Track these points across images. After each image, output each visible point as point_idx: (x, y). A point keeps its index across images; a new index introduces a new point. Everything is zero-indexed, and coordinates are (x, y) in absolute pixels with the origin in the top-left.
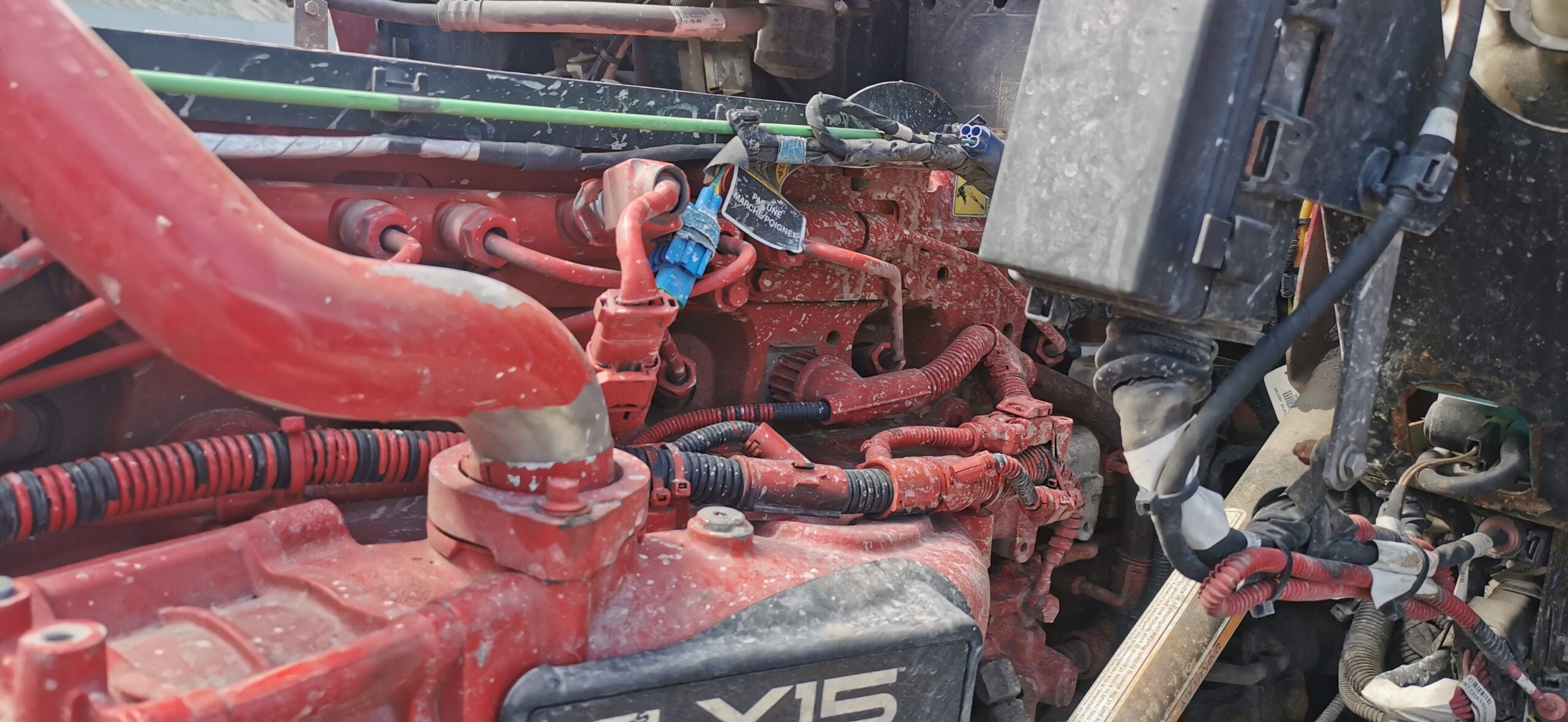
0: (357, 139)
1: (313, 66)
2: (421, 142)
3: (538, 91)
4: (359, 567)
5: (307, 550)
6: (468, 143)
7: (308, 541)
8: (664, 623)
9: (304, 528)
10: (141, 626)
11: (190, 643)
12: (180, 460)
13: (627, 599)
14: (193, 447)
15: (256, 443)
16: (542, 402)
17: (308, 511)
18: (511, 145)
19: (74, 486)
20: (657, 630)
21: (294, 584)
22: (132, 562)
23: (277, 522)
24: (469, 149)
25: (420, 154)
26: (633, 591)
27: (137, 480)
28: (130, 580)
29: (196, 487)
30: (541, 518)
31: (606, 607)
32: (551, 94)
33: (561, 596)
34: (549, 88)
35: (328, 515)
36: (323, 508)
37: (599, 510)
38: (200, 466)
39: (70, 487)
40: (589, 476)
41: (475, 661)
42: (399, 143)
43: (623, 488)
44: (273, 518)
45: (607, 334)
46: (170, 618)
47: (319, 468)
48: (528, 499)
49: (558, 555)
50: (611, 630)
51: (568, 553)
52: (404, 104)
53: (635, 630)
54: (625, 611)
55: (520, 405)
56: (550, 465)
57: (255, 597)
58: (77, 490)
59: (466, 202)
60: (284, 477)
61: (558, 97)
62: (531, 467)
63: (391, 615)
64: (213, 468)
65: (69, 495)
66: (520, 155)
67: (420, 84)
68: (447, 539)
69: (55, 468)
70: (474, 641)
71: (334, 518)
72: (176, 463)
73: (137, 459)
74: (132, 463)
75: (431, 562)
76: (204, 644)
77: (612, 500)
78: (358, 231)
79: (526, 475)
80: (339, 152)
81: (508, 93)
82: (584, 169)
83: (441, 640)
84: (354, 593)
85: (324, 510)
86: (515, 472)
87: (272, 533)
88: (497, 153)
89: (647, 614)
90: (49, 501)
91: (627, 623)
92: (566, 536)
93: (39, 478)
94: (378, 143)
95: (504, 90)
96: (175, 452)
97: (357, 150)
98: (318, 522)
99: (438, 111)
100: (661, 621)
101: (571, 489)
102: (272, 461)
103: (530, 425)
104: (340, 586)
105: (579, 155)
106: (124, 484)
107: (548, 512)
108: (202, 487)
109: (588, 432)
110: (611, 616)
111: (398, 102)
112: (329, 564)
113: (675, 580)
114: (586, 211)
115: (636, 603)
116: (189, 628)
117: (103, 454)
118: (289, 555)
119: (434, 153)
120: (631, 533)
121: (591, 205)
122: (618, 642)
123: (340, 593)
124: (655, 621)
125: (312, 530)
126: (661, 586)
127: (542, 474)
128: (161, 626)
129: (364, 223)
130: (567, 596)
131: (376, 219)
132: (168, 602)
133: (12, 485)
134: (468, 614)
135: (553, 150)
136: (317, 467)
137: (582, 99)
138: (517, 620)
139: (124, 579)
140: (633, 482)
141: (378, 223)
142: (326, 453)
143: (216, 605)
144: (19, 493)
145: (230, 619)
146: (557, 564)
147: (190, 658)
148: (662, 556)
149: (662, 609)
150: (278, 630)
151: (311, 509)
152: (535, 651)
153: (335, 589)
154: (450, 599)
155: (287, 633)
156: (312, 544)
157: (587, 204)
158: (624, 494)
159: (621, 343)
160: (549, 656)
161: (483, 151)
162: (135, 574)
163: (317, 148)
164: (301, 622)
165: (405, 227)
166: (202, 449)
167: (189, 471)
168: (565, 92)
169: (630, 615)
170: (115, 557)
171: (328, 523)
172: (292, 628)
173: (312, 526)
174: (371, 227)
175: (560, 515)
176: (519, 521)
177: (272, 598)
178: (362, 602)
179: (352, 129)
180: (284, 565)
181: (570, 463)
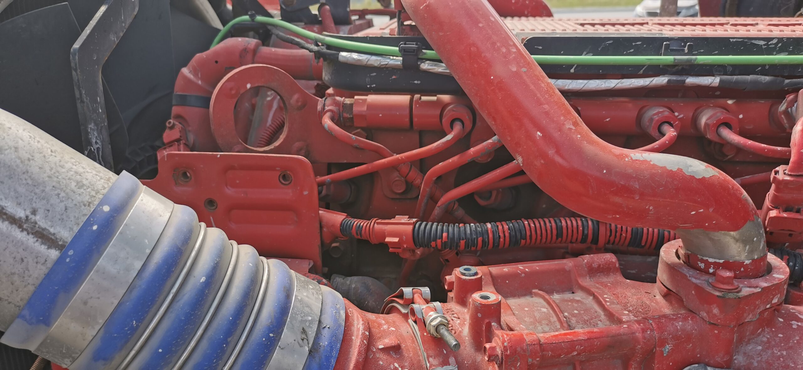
0: (651, 79)
1: (634, 44)
2: (685, 78)
3: (761, 45)
4: (619, 290)
5: (599, 276)
6: (713, 78)
7: (600, 272)
8: (784, 361)
9: (600, 265)
10: (524, 295)
11: (539, 308)
12: (551, 226)
13: (762, 342)
14: (558, 221)
15: (585, 223)
16: (719, 228)
17: (603, 258)
18: (739, 77)
19: (509, 231)
20: (778, 364)
21: (589, 292)
22: (525, 267)
23: (587, 261)
24: (714, 81)
25: (685, 85)
26: (767, 338)
27: (533, 233)
28: (523, 275)
29: (557, 239)
30: (709, 289)
31: (748, 343)
32: (770, 46)
33: (716, 332)
34: (769, 43)
35: (612, 262)
36: (610, 257)
37: (746, 291)
38: (559, 230)
39: (508, 232)
40: (746, 270)
41: (662, 353)
42: (674, 80)
43: (766, 281)
44: (586, 259)
45: (777, 190)
46: (537, 295)
47: (612, 238)
48: (706, 277)
49: (716, 311)
50: (749, 355)
51: (721, 311)
52: (676, 61)
53: (764, 360)
54: (760, 348)
55: (706, 228)
56: (721, 261)
57: (573, 293)
58: (510, 233)
59: (713, 106)
60: (595, 240)
61: (775, 48)
62: (711, 260)
63: (625, 319)
64: (565, 231)
65: (507, 235)
66: (745, 82)
67: (688, 49)
68: (663, 287)
69: (503, 223)
70: (663, 342)
71: (615, 263)
72: (549, 227)
73: (534, 224)
74: (532, 225)
75: (655, 296)
76: (544, 310)
77: (757, 287)
78: (648, 124)
79: (708, 264)
80: (641, 86)
81: (742, 48)
82: (786, 89)
83: (644, 338)
84: (612, 303)
85: (610, 259)
86: (702, 261)
87: (584, 265)
88: (730, 82)
89: (773, 353)
90: (499, 236)
91: (760, 355)
92: (722, 302)
93: (498, 226)
94: (662, 80)
95: (740, 46)
96: (550, 222)
97: (650, 84)
98: (606, 264)
99: (696, 63)
100: (781, 359)
101: (729, 277)
102: (591, 232)
103: (711, 239)
104: (607, 297)
105: (784, 81)
106: (528, 233)
107: (714, 287)
108: (560, 239)
109: (748, 247)
110: (750, 348)
111: (673, 60)
112: (606, 286)
113: (797, 338)
114: (786, 112)
115: (768, 346)
116: (541, 301)
117: (523, 219)
118: (590, 277)
119: (693, 84)
120: (768, 306)
121: (789, 109)
122: (752, 363)
123: (606, 301)
124: (779, 358)
125: (603, 268)
126: (787, 339)
127: (717, 265)
128: (532, 297)
129: (651, 120)
130: (719, 332)
131: (657, 118)
132: (536, 287)
133: (487, 228)
134: (661, 329)
135: (767, 78)
136: (611, 238)
137: (791, 47)
138: (688, 337)
139: (521, 274)
140: (775, 278)
141: (658, 120)
142: (616, 232)
143: (556, 293)
144: (489, 232)
145: (557, 301)
146: (715, 315)
147: (537, 315)
148: (793, 322)
149: (785, 353)
150: (576, 312)
151: (604, 257)
152: (698, 356)
153: (604, 299)
154: (653, 319)
155: (579, 314)
156: (602, 274)
157: (787, 108)
158: (765, 285)
159: (787, 196)
160: (707, 360)
161: (721, 81)
162: (525, 273)
163: (630, 84)
164: (587, 310)
165: (672, 122)
166: (561, 223)
167: (555, 232)
168: (780, 45)
169: (762, 350)
170: (520, 264)
171: (611, 266)
172: (582, 312)
173: (603, 265)
174: (654, 122)
175: (720, 290)
176: (698, 288)
177: (579, 296)
178: (615, 308)
179: (650, 73)
180: (587, 282)
181: (734, 262)
